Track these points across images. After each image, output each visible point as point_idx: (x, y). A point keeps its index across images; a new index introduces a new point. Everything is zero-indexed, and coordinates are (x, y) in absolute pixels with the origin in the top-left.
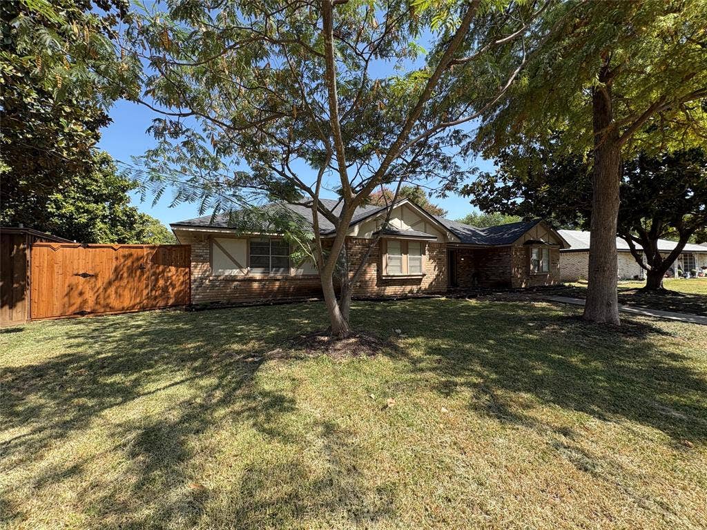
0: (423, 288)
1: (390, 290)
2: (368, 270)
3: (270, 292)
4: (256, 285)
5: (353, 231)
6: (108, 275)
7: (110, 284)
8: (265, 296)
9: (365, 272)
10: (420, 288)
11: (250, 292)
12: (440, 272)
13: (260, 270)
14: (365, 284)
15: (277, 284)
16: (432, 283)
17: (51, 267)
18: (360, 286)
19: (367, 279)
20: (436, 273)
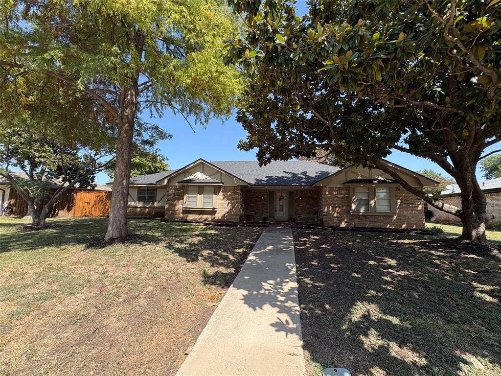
0: (216, 218)
1: (191, 217)
2: (177, 204)
3: (143, 213)
4: (139, 209)
5: (164, 183)
6: (93, 203)
7: (93, 206)
8: (142, 215)
9: (175, 206)
10: (214, 218)
11: (135, 212)
12: (233, 207)
13: (142, 202)
14: (174, 212)
15: (147, 210)
16: (224, 215)
17: (80, 200)
18: (172, 213)
19: (176, 209)
20: (229, 208)
